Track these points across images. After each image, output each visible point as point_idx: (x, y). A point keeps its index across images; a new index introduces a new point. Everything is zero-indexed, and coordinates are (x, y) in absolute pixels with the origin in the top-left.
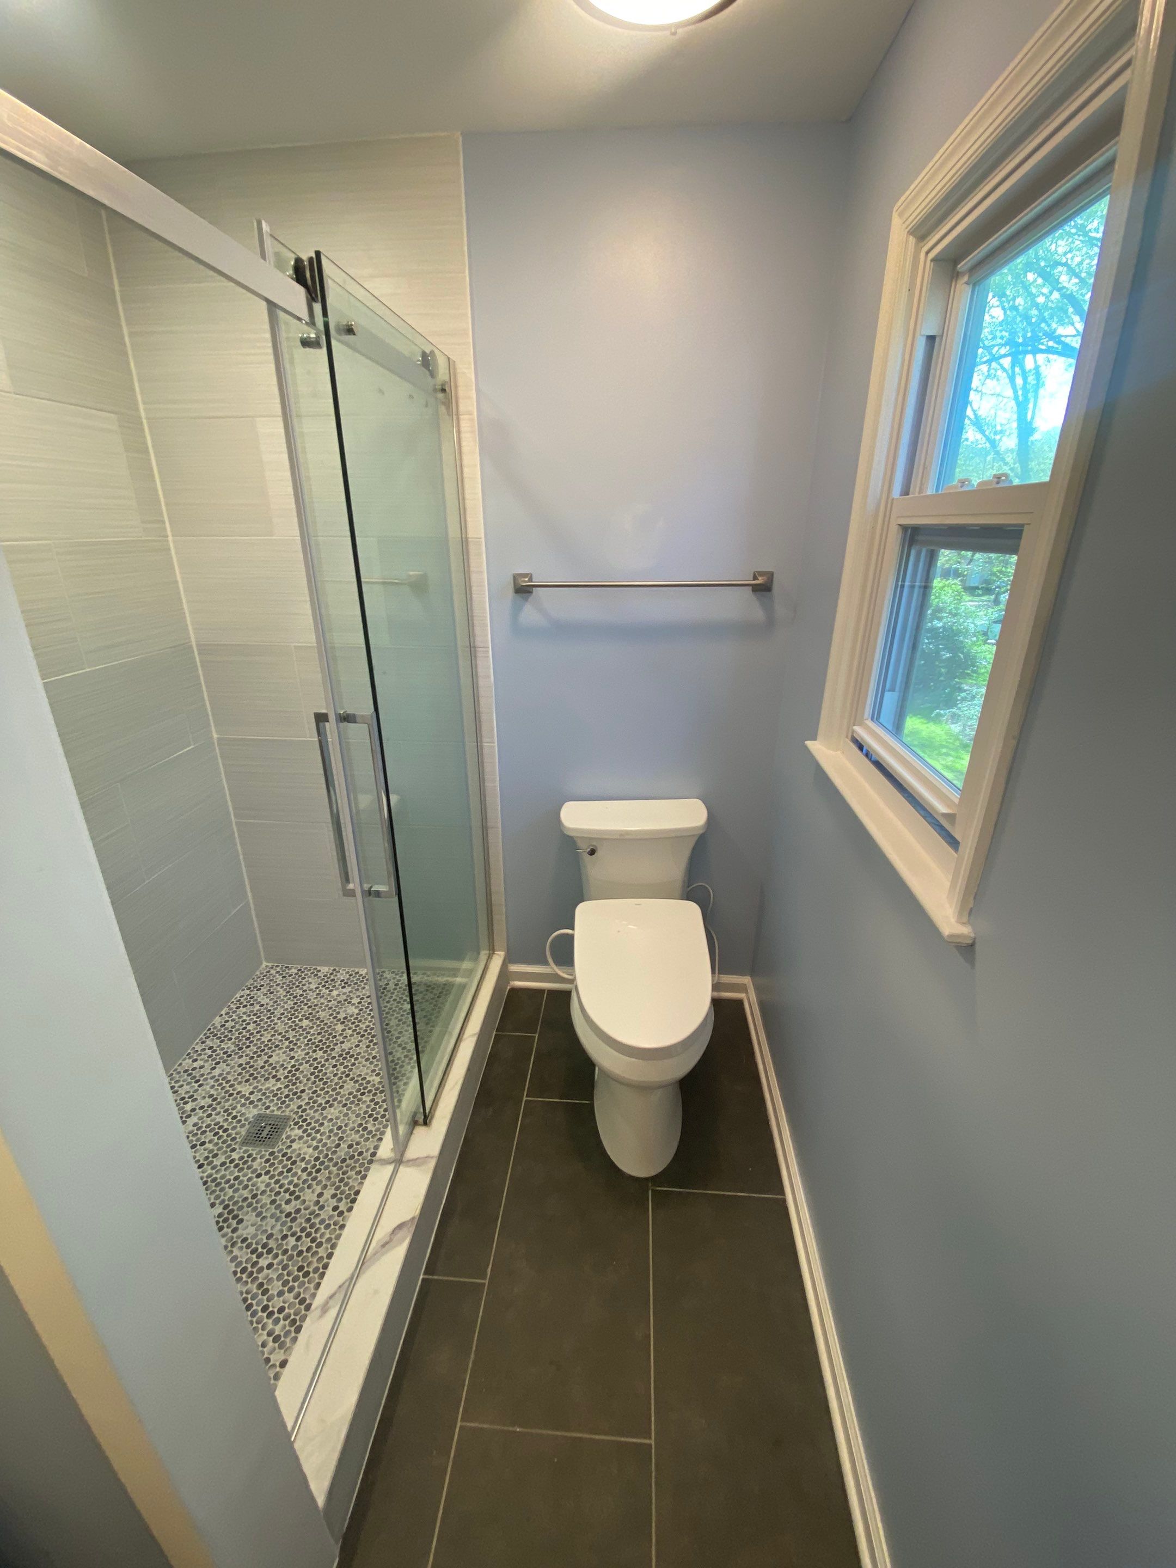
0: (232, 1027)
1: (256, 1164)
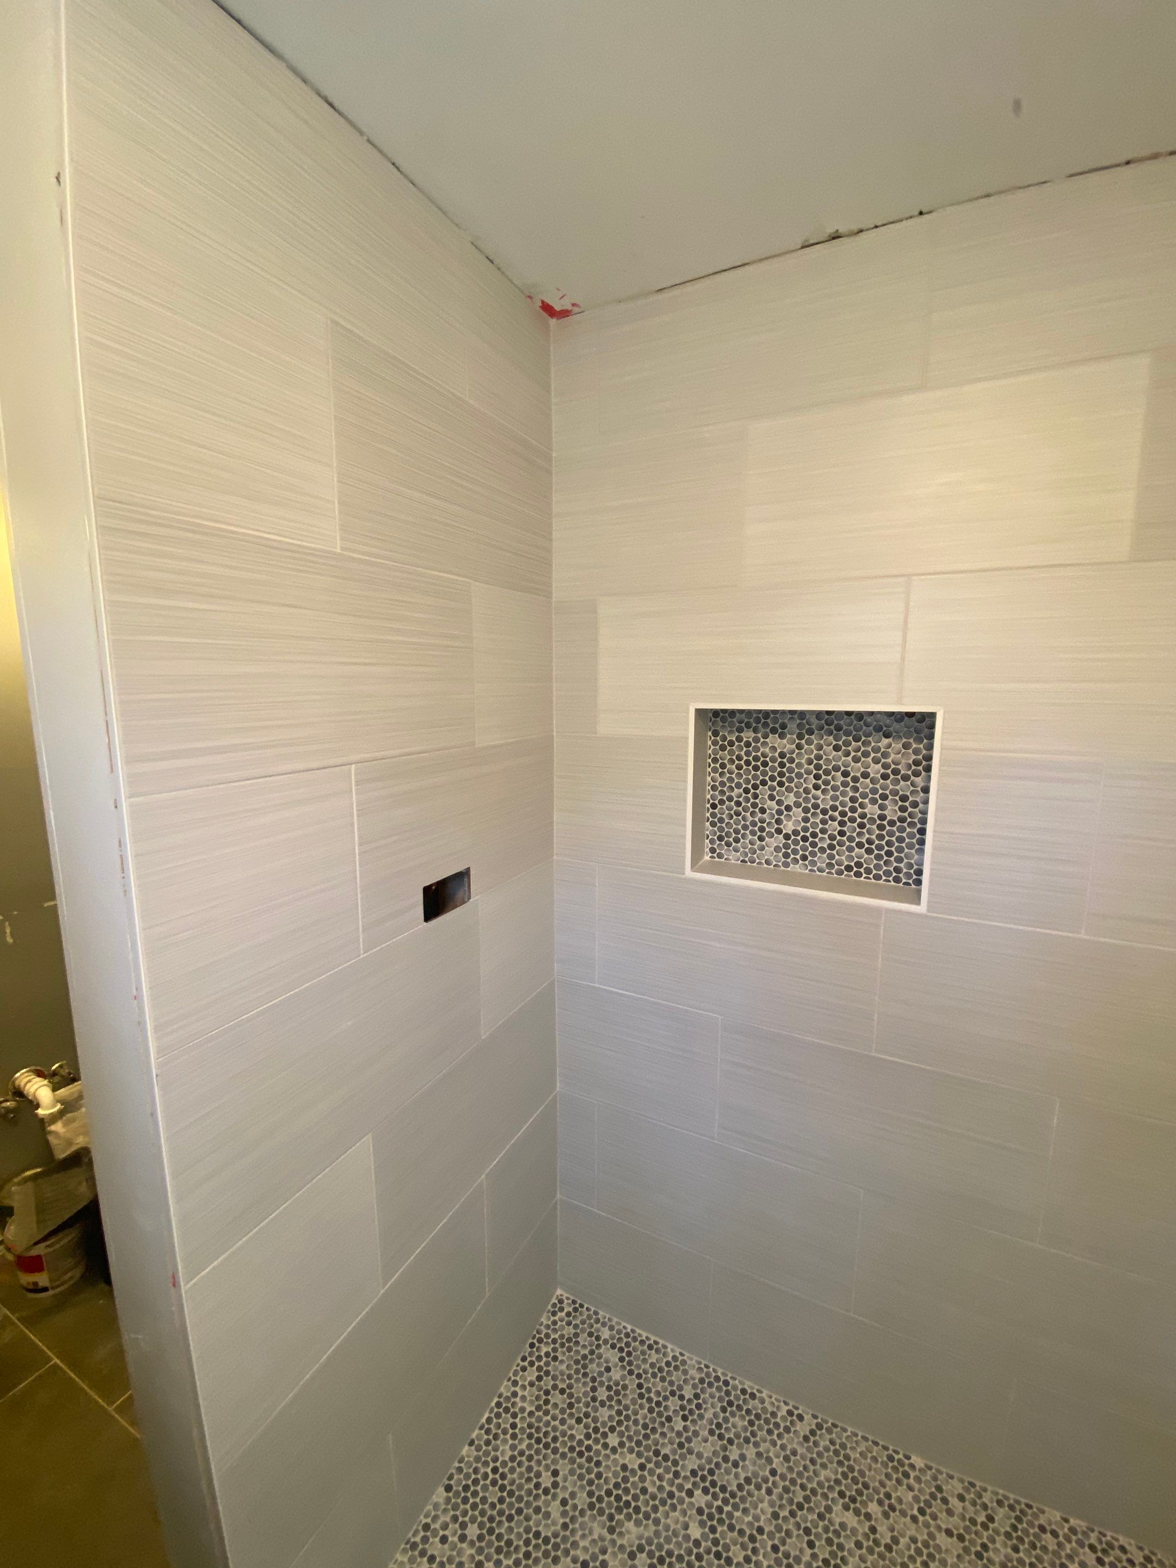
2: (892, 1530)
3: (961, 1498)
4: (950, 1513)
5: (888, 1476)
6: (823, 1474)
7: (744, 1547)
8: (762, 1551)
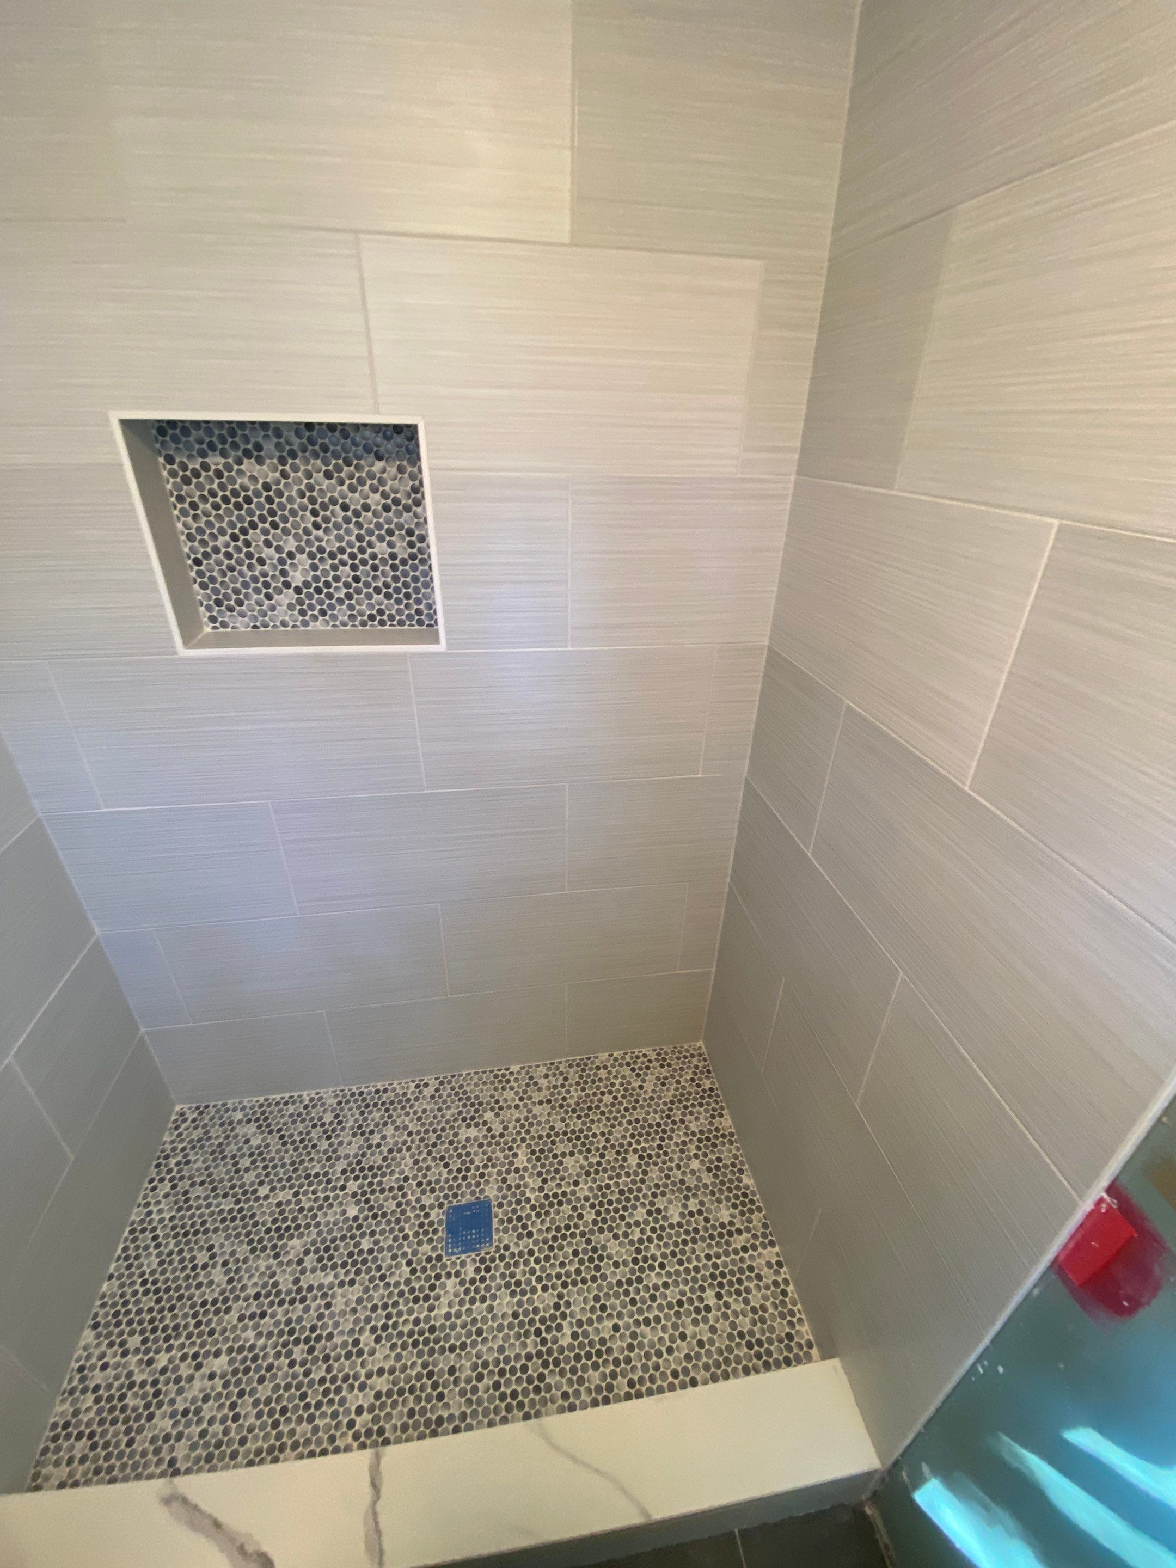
1: (426, 1247)
2: (503, 1122)
3: (546, 1076)
4: (539, 1089)
6: (449, 1113)
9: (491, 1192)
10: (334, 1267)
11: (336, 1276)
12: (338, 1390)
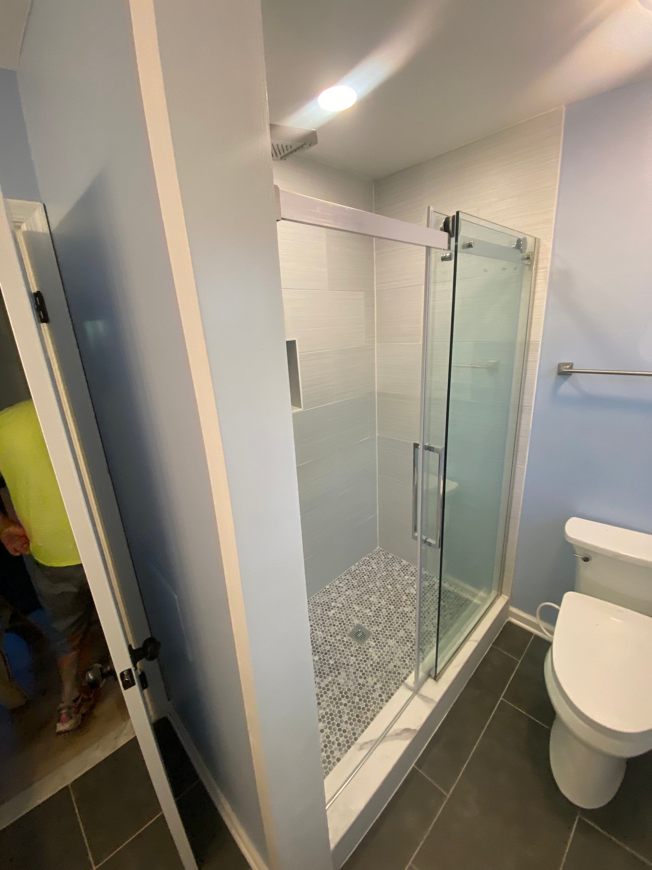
0: (359, 574)
1: (352, 649)
2: (340, 603)
3: (340, 583)
4: (342, 587)
5: (328, 596)
6: (319, 612)
7: (327, 645)
8: (330, 640)
9: (356, 622)
10: (328, 675)
11: (332, 676)
12: (368, 698)
